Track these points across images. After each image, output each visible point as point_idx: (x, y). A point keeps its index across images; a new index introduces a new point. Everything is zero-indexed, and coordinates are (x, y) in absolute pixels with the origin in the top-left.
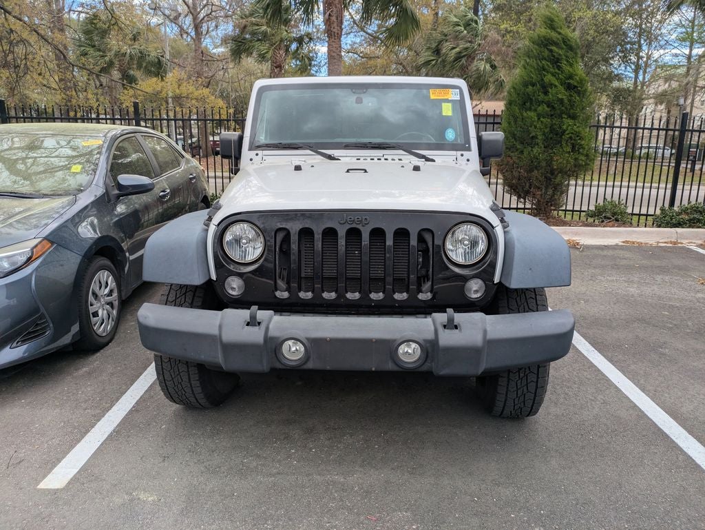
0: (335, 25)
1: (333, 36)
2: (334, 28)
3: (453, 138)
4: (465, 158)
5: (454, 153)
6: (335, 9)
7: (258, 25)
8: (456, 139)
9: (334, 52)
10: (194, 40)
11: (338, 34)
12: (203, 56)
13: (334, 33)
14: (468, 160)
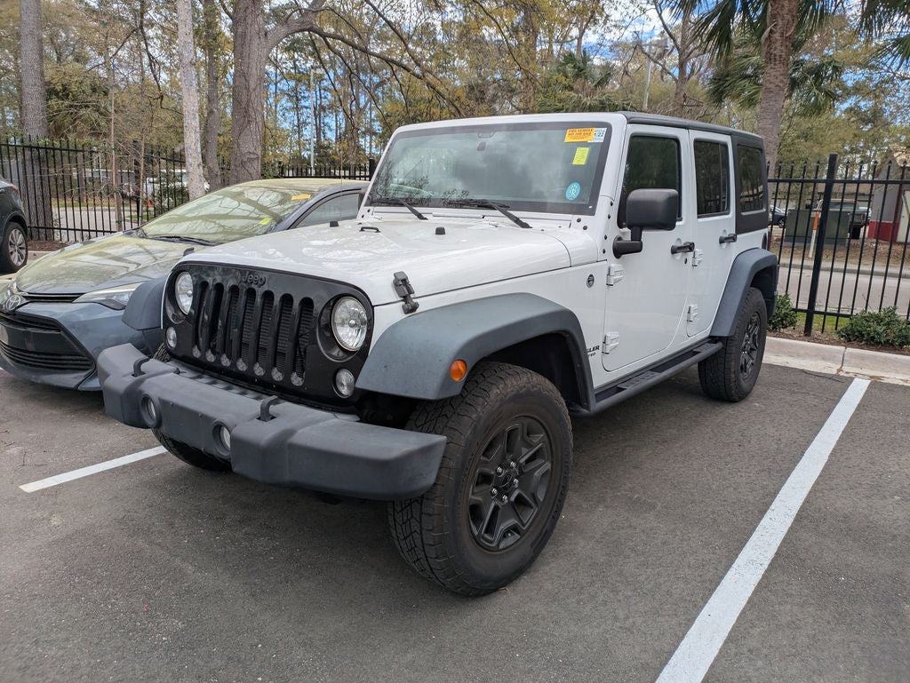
0: (778, 44)
1: (773, 60)
2: (775, 49)
3: (575, 196)
4: (582, 224)
5: (569, 216)
6: (780, 22)
7: (746, 57)
8: (579, 197)
9: (771, 83)
10: (677, 81)
11: (781, 56)
12: (685, 101)
13: (775, 55)
14: (585, 228)
